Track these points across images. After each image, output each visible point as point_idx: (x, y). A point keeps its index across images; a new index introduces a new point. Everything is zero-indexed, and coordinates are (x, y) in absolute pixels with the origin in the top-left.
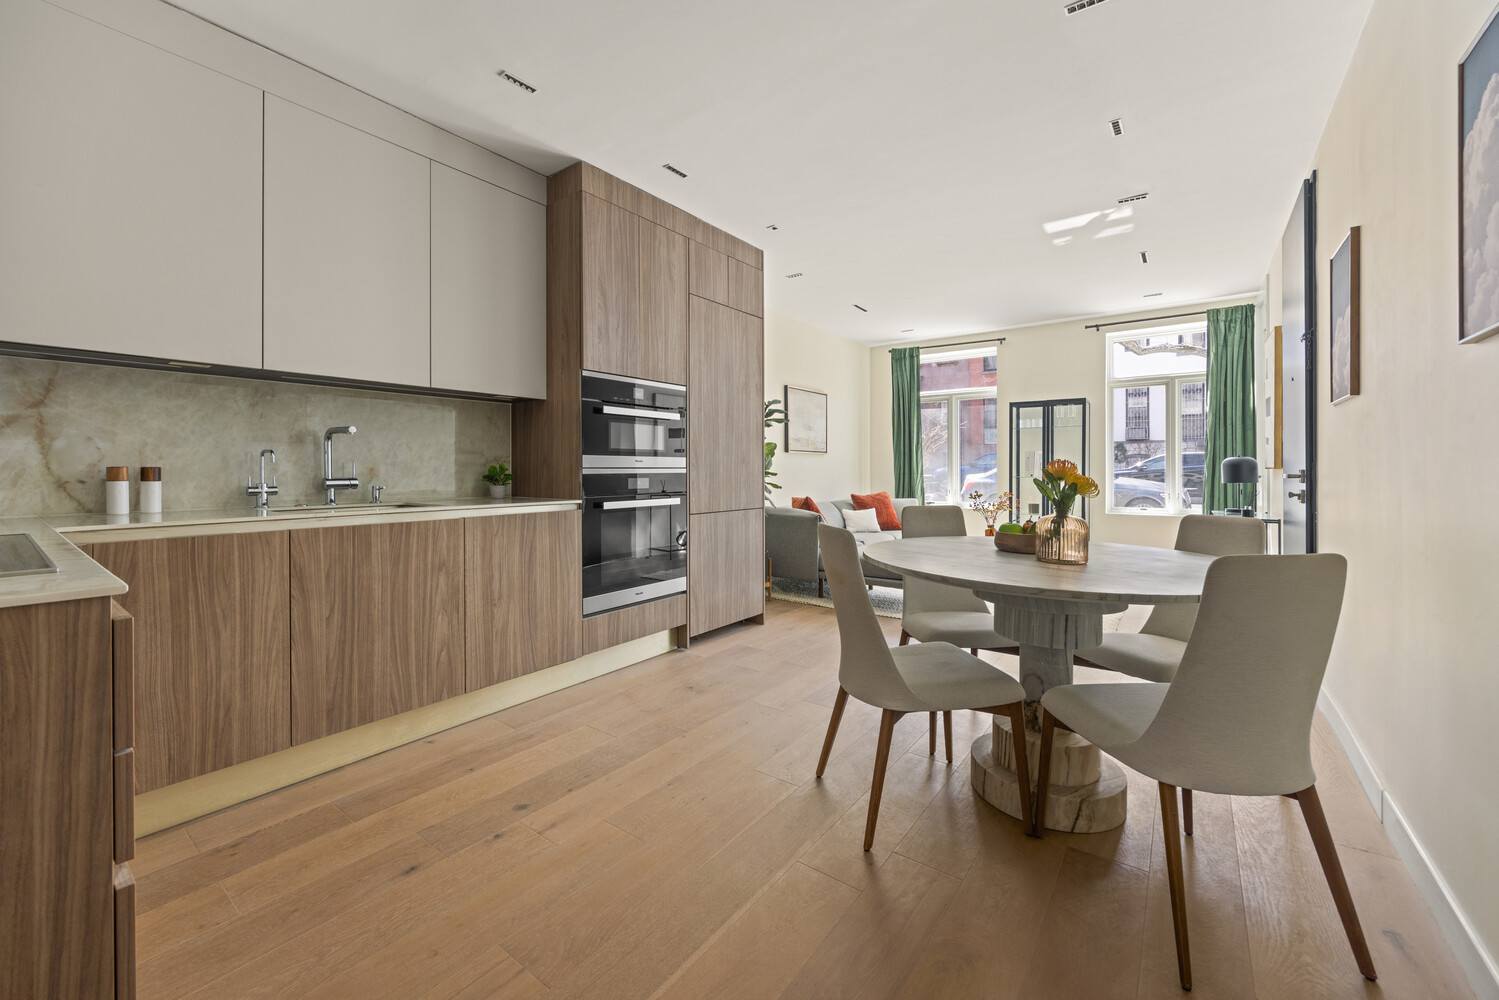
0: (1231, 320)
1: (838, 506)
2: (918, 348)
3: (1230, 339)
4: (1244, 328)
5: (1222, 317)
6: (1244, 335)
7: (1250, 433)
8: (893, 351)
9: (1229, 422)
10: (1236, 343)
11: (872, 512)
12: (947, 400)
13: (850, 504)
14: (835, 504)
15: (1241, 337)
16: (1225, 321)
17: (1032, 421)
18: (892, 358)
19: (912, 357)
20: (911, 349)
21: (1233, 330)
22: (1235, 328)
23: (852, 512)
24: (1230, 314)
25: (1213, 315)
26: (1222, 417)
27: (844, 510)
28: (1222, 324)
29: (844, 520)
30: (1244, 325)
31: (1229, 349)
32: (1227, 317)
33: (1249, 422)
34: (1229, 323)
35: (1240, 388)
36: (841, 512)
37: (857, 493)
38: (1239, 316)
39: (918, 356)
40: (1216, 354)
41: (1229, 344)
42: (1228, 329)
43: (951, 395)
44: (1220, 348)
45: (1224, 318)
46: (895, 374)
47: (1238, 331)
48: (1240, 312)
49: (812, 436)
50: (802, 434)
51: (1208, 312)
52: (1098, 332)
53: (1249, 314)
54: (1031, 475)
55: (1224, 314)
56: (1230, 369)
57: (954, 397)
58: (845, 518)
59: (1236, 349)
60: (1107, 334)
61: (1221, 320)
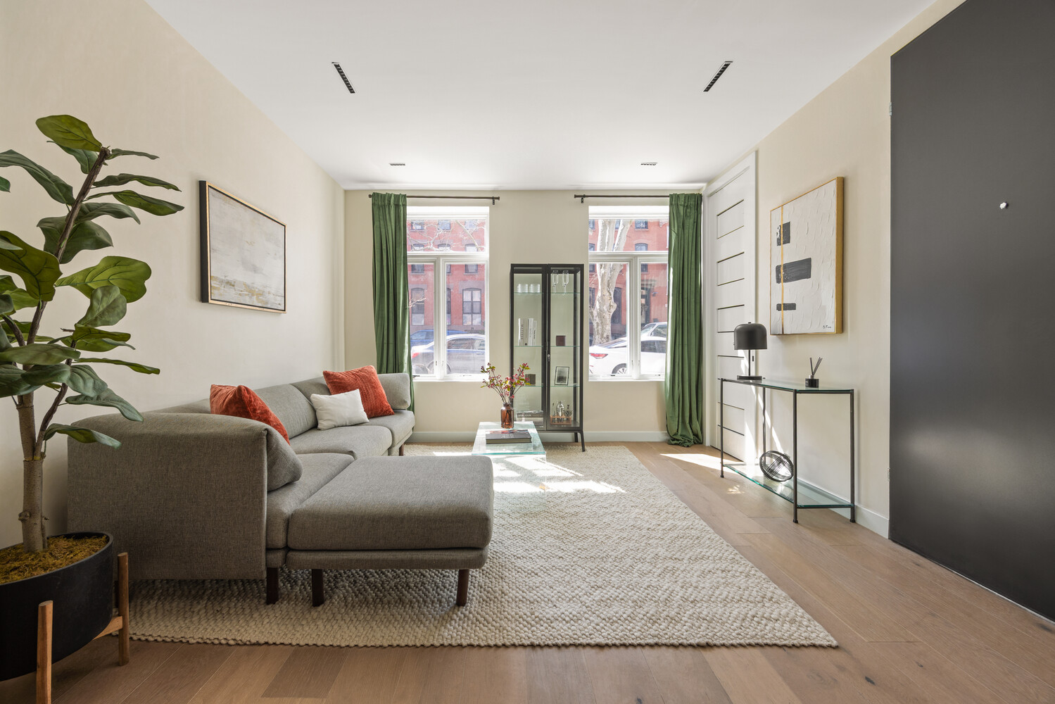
1: (305, 389)
2: (405, 196)
3: (686, 221)
5: (680, 202)
7: (698, 307)
8: (375, 196)
9: (686, 296)
10: (691, 227)
11: (356, 394)
12: (435, 262)
13: (322, 385)
14: (298, 386)
15: (694, 222)
16: (684, 206)
17: (529, 287)
18: (373, 204)
19: (397, 206)
20: (397, 197)
22: (690, 214)
23: (325, 398)
24: (687, 200)
25: (675, 200)
27: (314, 396)
28: (681, 209)
29: (314, 411)
30: (696, 211)
31: (686, 231)
32: (684, 202)
34: (686, 207)
36: (308, 398)
37: (330, 370)
38: (693, 203)
39: (405, 206)
40: (678, 235)
41: (686, 227)
42: (685, 214)
43: (438, 257)
44: (680, 229)
45: (682, 203)
46: (377, 223)
47: (691, 217)
48: (693, 200)
49: (257, 281)
50: (239, 275)
51: (671, 196)
52: (582, 202)
53: (699, 202)
54: (526, 344)
55: (683, 199)
56: (686, 249)
57: (441, 259)
58: (316, 407)
59: (690, 231)
60: (590, 207)
61: (681, 205)
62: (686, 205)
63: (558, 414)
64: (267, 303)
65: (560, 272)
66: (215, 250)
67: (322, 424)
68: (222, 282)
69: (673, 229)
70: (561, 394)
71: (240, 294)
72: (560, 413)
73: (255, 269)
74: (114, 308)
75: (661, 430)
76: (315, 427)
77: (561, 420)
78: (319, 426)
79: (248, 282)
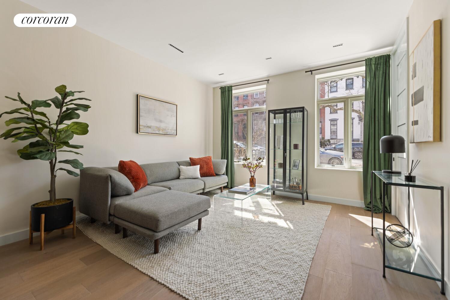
0: (378, 64)
1: (179, 164)
2: (232, 86)
3: (377, 73)
4: (385, 67)
5: (373, 62)
6: (385, 72)
7: (387, 126)
8: (222, 88)
9: (377, 119)
10: (381, 76)
11: (198, 167)
12: (246, 112)
13: (187, 163)
15: (383, 73)
16: (375, 64)
18: (221, 92)
19: (229, 91)
20: (228, 87)
21: (379, 69)
22: (380, 68)
23: (186, 167)
24: (377, 61)
25: (369, 62)
26: (373, 117)
27: (182, 166)
28: (373, 66)
30: (385, 66)
31: (377, 79)
32: (375, 62)
33: (387, 120)
34: (377, 64)
35: (382, 101)
37: (193, 157)
38: (382, 61)
39: (232, 90)
40: (370, 83)
41: (377, 77)
42: (376, 69)
43: (248, 110)
44: (372, 79)
45: (374, 63)
46: (222, 99)
47: (381, 69)
48: (383, 59)
49: (163, 125)
50: (153, 124)
51: (366, 60)
52: (312, 74)
53: (387, 60)
54: (279, 148)
55: (374, 60)
56: (377, 91)
57: (249, 111)
58: (180, 171)
59: (380, 79)
60: (316, 76)
61: (373, 64)
62: (377, 63)
63: (294, 184)
64: (167, 133)
65: (295, 112)
66: (142, 116)
67: (181, 177)
68: (145, 126)
69: (367, 80)
70: (296, 173)
71: (153, 130)
72: (295, 183)
73: (161, 121)
74: (68, 136)
75: (361, 200)
76: (178, 178)
77: (295, 187)
78: (180, 178)
79: (158, 126)
